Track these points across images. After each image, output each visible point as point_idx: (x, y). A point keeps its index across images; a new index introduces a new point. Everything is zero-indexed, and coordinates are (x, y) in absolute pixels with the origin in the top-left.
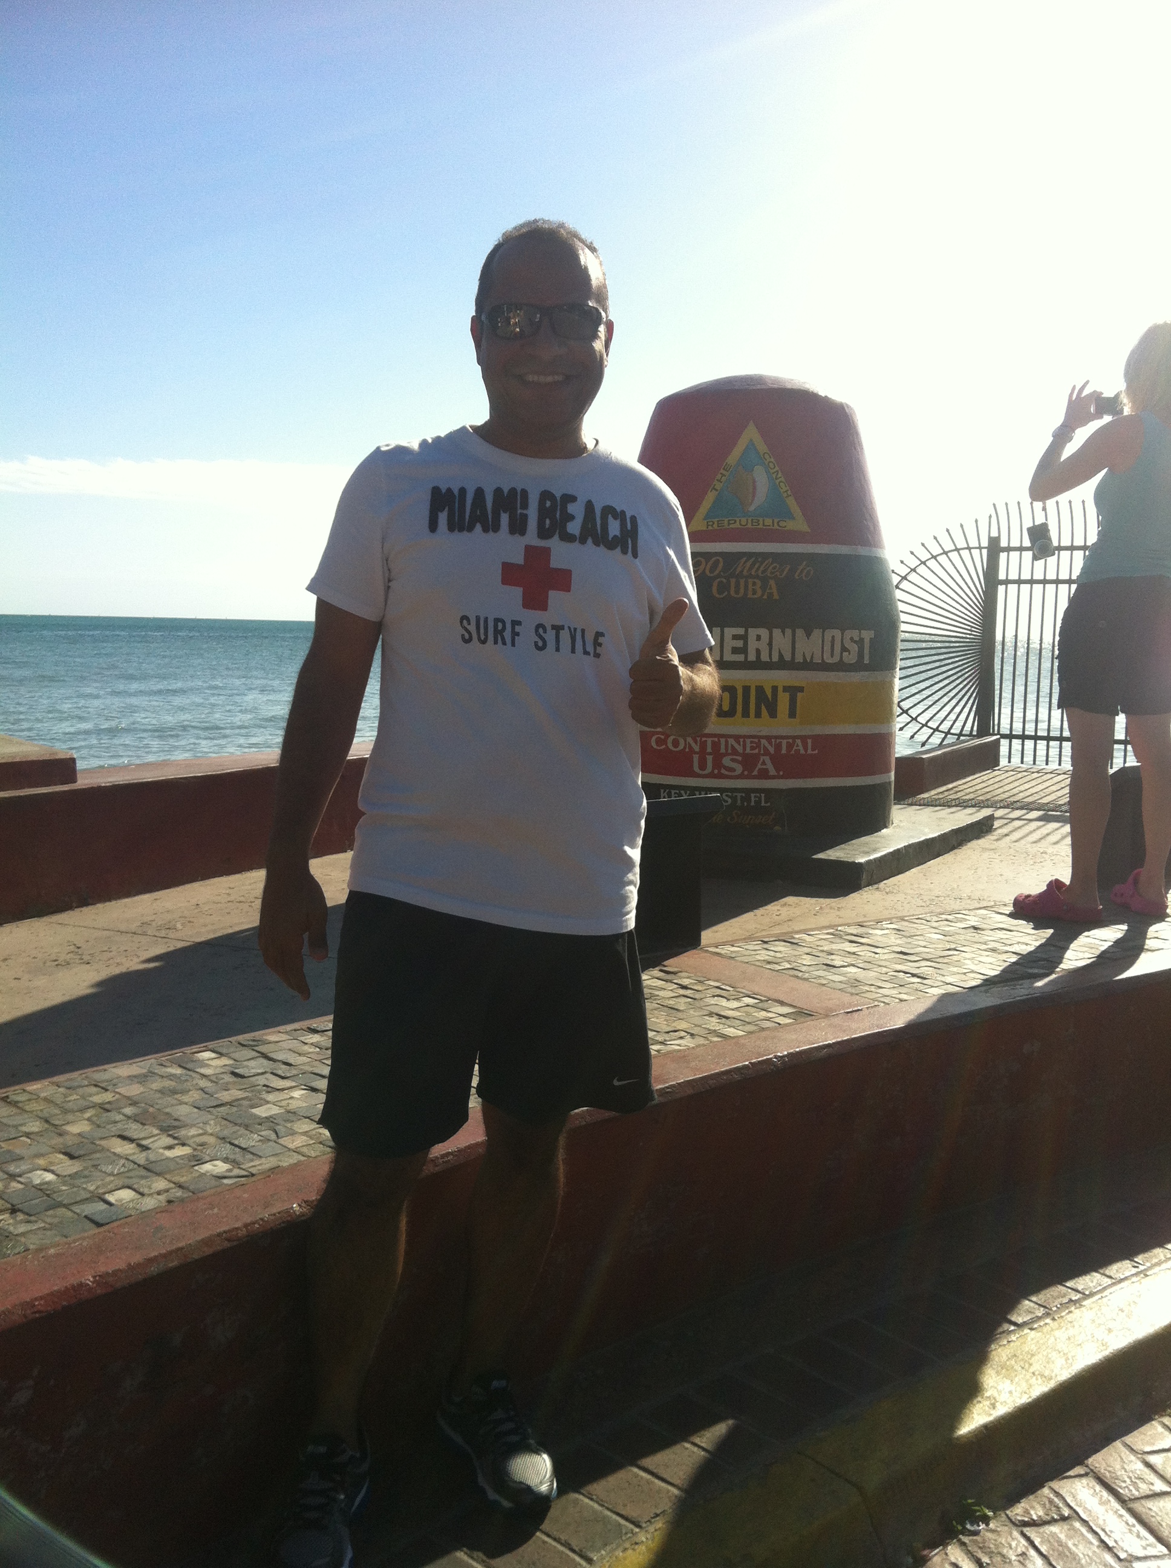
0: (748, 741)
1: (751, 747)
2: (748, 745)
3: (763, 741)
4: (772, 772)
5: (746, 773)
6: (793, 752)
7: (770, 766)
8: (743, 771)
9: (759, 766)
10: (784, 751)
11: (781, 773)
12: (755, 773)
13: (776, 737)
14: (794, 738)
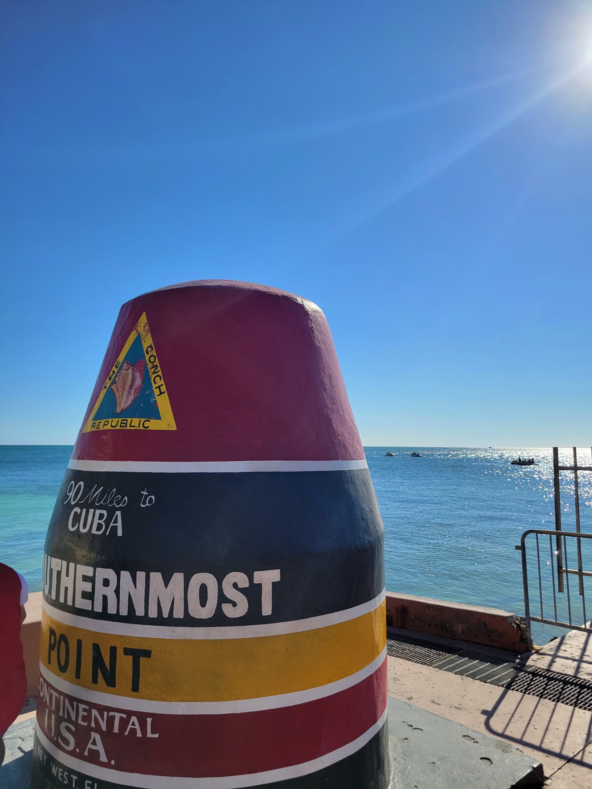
0: (82, 706)
1: (83, 716)
2: (81, 713)
3: (95, 712)
4: (103, 758)
5: (78, 750)
6: (126, 733)
7: (100, 747)
8: (75, 748)
9: (90, 746)
10: (116, 730)
11: (113, 762)
12: (86, 753)
13: (109, 709)
14: (130, 713)
